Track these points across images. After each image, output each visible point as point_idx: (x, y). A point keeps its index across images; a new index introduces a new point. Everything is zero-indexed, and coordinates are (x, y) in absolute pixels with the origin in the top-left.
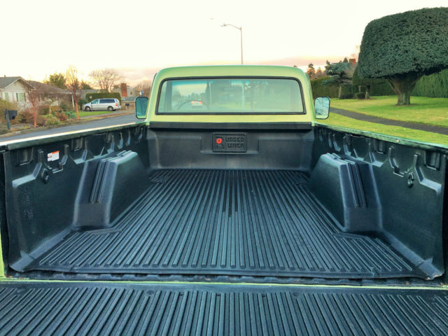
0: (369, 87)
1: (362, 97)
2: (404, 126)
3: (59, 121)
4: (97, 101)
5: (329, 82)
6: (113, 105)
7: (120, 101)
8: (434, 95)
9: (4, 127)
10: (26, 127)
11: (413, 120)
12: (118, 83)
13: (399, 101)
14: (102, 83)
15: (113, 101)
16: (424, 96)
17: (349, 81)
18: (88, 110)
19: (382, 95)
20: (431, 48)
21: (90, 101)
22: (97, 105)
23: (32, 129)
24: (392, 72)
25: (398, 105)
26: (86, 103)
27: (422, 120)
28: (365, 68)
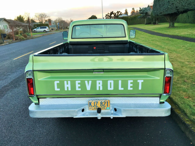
0: (158, 19)
1: (155, 24)
2: (169, 37)
3: (24, 37)
4: (39, 28)
5: (141, 17)
6: (46, 29)
7: (49, 27)
8: (185, 22)
9: (2, 41)
10: (10, 41)
11: (174, 34)
12: (47, 19)
13: (170, 25)
14: (40, 19)
15: (46, 28)
16: (181, 23)
17: (149, 16)
18: (35, 32)
19: (164, 22)
20: (183, 2)
21: (35, 28)
22: (39, 30)
23: (13, 42)
24: (167, 13)
25: (169, 27)
26: (34, 29)
27: (178, 34)
28: (155, 11)
